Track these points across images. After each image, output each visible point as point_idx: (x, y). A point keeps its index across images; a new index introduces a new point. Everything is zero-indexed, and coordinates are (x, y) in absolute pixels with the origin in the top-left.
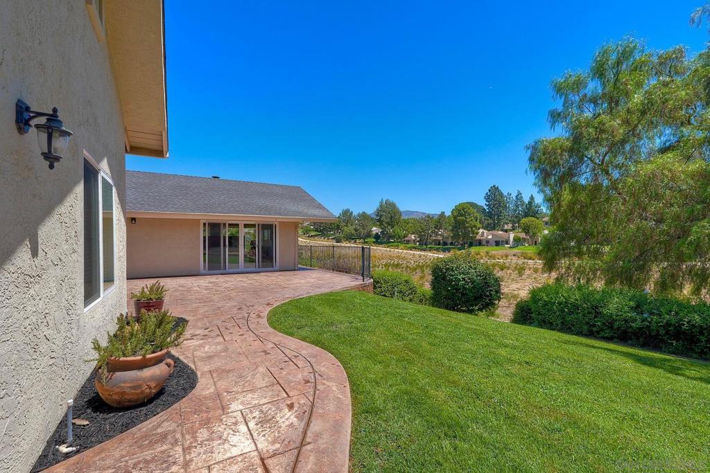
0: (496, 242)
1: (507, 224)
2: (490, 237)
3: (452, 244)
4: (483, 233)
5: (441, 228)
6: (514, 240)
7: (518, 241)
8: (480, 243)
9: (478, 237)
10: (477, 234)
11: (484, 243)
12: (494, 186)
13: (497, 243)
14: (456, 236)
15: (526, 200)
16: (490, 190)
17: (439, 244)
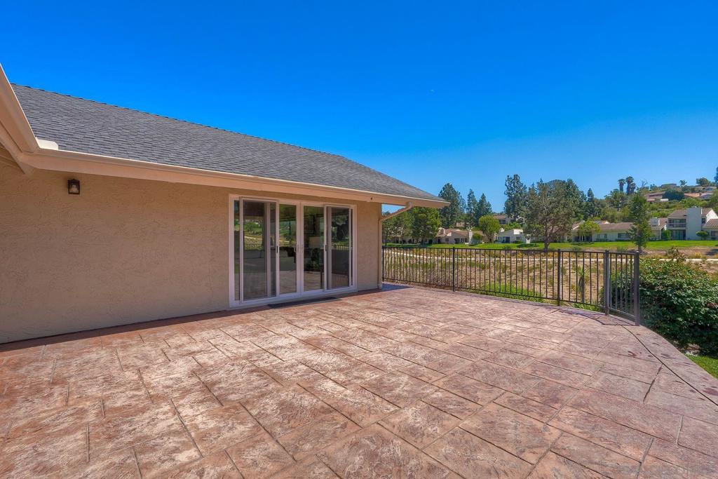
0: (455, 239)
1: (460, 222)
2: (449, 235)
3: (410, 241)
4: (442, 231)
5: (400, 225)
6: (474, 237)
7: (477, 239)
8: (439, 241)
9: (438, 235)
10: (437, 231)
11: (443, 241)
12: (448, 184)
13: (457, 241)
14: (415, 234)
15: (478, 198)
16: (444, 188)
17: (397, 242)
